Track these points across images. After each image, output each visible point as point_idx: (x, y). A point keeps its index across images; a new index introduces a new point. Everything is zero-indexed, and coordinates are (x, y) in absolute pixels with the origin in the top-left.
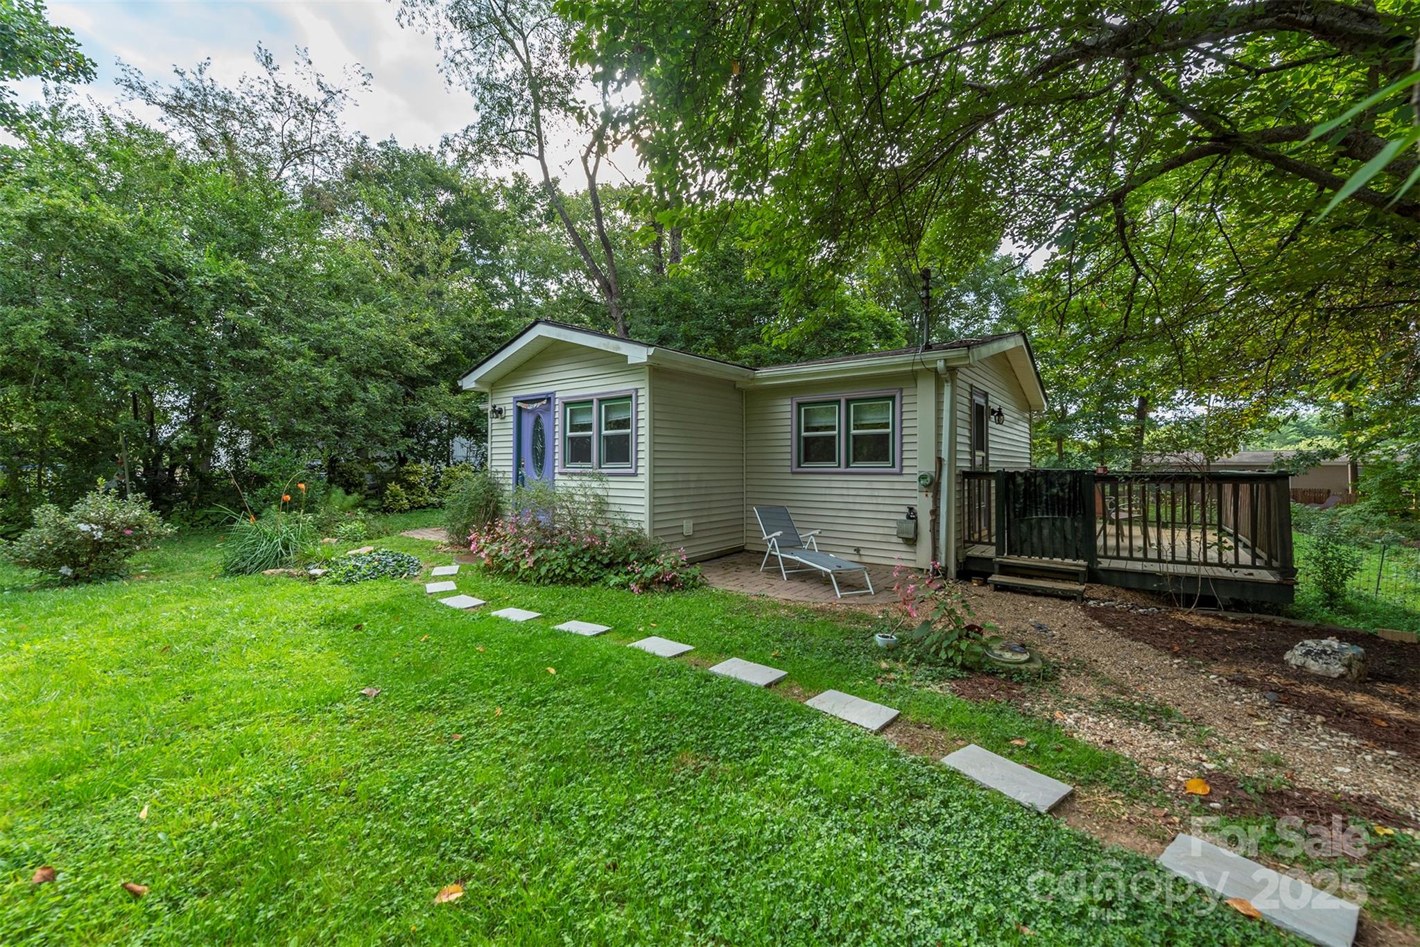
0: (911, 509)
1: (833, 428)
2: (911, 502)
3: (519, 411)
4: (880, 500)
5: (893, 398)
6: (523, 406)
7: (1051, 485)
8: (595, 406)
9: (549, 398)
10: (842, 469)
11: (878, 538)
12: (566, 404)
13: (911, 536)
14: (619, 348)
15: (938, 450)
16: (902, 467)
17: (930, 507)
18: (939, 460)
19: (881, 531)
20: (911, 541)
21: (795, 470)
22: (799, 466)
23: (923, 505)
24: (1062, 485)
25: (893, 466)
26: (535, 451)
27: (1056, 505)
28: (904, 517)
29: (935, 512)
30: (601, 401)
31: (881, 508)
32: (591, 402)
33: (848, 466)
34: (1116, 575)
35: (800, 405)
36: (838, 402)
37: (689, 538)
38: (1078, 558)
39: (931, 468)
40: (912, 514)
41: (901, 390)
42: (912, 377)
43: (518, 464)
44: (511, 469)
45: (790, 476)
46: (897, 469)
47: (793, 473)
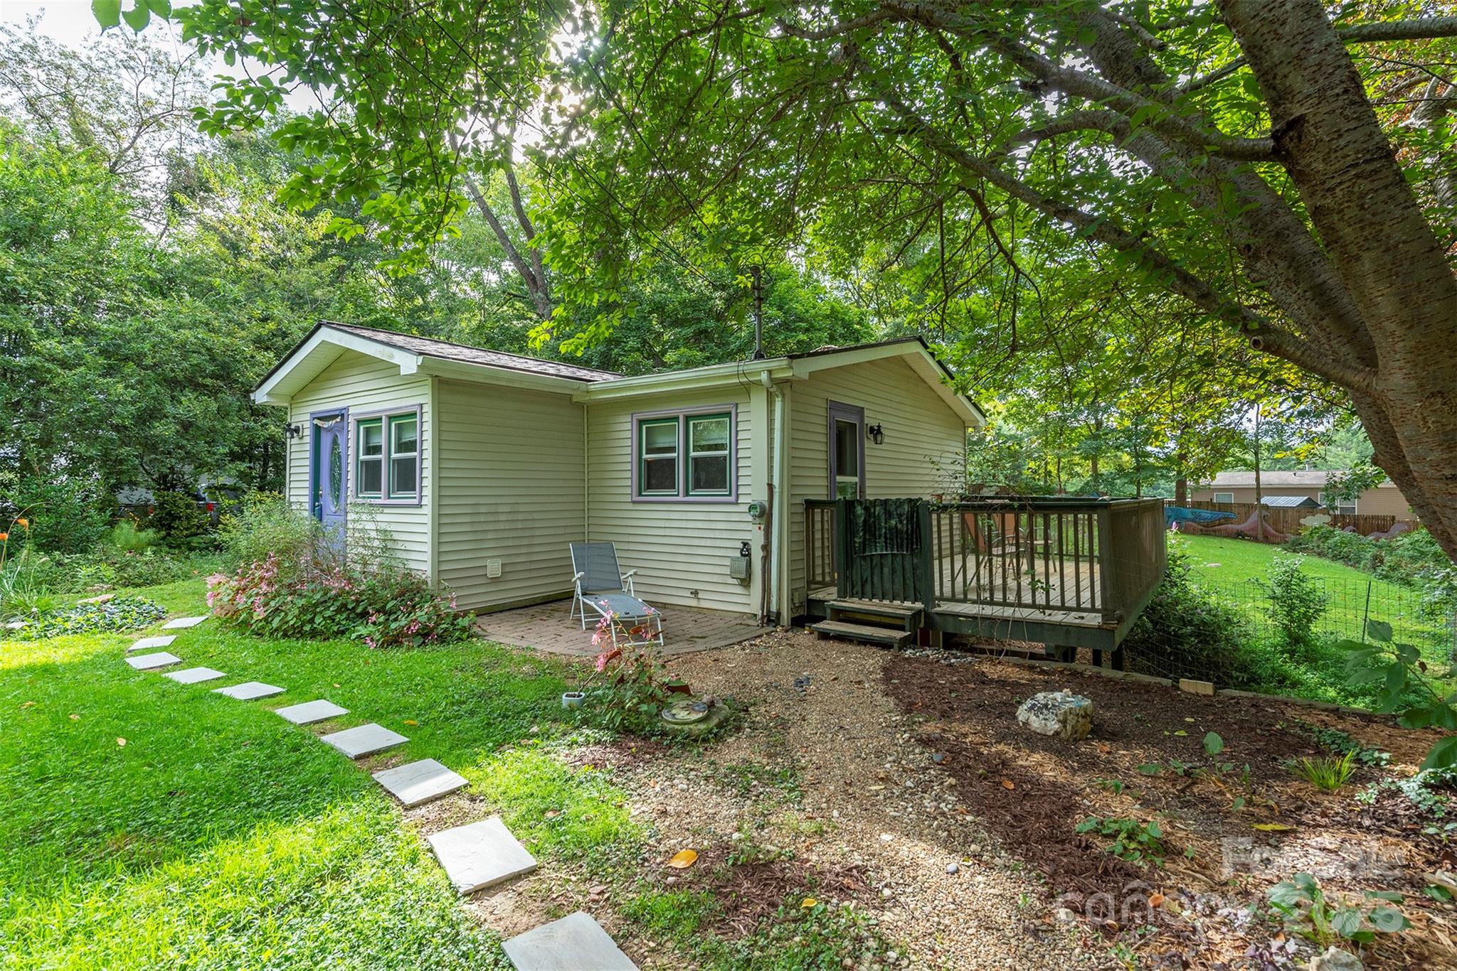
0: (745, 544)
1: (672, 449)
2: (746, 536)
3: (317, 430)
4: (717, 535)
5: (729, 415)
6: (320, 423)
7: (889, 515)
8: (384, 424)
9: (342, 415)
10: (680, 498)
11: (715, 579)
12: (359, 422)
13: (743, 576)
14: (392, 356)
15: (771, 477)
16: (737, 495)
17: (762, 542)
18: (770, 486)
19: (718, 570)
20: (746, 582)
21: (636, 498)
22: (640, 495)
23: (756, 539)
24: (900, 516)
25: (730, 495)
26: (332, 477)
27: (894, 538)
28: (738, 554)
29: (766, 548)
30: (391, 418)
31: (718, 543)
32: (380, 419)
33: (687, 494)
34: (950, 620)
35: (641, 422)
36: (676, 419)
37: (495, 580)
38: (916, 600)
39: (763, 497)
40: (746, 550)
41: (737, 405)
42: (746, 389)
43: (316, 497)
44: (307, 499)
45: (631, 506)
46: (732, 499)
47: (634, 502)
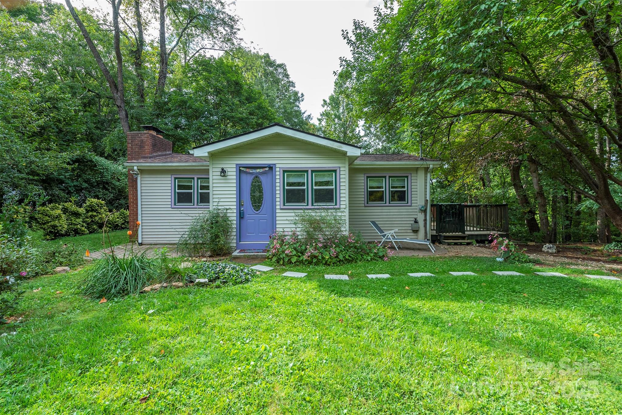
0: (416, 219)
1: (383, 187)
2: (415, 216)
3: (241, 173)
4: (403, 216)
5: (407, 177)
6: (244, 170)
10: (388, 204)
11: (402, 231)
12: (285, 171)
13: (416, 229)
15: (426, 197)
16: (411, 203)
17: (423, 218)
18: (426, 200)
19: (403, 228)
20: (416, 231)
21: (366, 205)
22: (367, 203)
23: (420, 217)
24: (455, 209)
25: (408, 203)
26: (253, 197)
27: (454, 215)
28: (413, 222)
29: (425, 220)
31: (403, 219)
32: (307, 171)
35: (367, 177)
36: (385, 177)
38: (460, 232)
39: (423, 204)
40: (416, 221)
41: (411, 174)
42: (416, 170)
43: (240, 204)
44: (235, 207)
45: (364, 208)
46: (409, 204)
47: (365, 206)
